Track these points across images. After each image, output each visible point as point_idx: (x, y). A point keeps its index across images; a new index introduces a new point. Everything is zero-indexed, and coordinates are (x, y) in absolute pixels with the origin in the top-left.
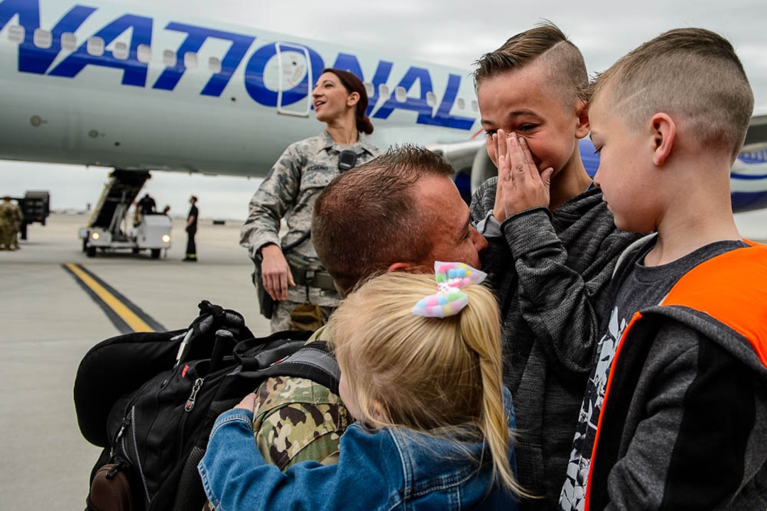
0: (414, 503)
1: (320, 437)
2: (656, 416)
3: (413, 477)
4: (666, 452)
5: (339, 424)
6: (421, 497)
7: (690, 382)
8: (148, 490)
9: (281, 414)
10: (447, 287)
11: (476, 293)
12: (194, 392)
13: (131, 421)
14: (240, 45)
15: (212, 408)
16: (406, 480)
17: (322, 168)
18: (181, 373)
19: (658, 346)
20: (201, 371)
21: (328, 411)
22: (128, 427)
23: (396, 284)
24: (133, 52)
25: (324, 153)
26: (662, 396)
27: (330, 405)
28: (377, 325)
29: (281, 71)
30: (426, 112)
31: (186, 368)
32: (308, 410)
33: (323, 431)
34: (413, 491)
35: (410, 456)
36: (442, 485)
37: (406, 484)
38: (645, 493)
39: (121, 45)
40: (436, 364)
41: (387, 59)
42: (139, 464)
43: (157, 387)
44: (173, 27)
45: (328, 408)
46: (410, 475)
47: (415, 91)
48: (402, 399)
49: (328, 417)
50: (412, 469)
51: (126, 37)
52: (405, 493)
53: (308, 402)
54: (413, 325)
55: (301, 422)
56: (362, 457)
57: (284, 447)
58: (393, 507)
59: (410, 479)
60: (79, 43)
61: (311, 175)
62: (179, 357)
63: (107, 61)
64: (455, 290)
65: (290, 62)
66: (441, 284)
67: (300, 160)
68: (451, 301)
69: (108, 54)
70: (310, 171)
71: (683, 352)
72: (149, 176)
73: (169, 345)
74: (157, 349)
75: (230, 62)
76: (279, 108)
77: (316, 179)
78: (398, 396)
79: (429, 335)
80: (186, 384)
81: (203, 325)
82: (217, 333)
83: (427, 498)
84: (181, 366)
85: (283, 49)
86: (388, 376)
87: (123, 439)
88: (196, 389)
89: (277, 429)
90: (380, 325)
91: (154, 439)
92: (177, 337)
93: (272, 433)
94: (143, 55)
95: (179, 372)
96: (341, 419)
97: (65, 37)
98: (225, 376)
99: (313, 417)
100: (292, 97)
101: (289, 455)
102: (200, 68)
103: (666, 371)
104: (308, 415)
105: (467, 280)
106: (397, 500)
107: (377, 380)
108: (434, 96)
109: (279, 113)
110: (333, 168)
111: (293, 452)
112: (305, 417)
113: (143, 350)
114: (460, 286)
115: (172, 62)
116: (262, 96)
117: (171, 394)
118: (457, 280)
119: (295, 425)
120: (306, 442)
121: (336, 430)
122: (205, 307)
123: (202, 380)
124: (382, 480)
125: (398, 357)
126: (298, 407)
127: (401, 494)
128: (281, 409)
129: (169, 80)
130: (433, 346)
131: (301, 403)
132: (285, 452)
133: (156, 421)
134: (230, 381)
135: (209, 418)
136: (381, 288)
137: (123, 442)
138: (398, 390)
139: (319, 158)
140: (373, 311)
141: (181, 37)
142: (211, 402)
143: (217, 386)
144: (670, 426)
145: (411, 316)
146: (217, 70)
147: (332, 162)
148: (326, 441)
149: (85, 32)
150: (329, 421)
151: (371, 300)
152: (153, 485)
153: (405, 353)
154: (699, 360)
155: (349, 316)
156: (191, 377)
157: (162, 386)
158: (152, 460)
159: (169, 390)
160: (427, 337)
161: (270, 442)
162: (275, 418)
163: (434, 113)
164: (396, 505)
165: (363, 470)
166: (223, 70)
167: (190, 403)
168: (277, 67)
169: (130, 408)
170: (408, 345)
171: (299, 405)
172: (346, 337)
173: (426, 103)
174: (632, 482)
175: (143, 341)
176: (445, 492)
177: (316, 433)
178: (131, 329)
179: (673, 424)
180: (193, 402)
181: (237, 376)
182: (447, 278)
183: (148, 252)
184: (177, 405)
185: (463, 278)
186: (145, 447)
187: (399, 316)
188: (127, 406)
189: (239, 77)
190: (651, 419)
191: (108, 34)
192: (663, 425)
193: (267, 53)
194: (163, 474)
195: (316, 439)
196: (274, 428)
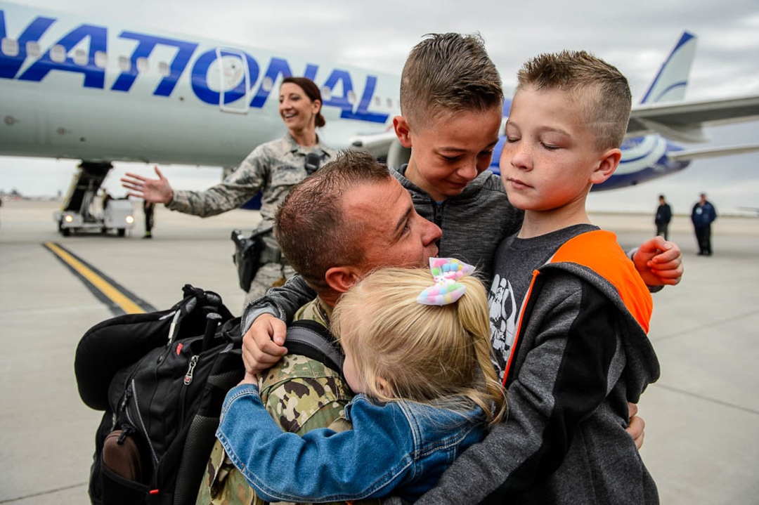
0: (422, 462)
1: (324, 406)
2: (543, 344)
3: (421, 441)
4: (553, 370)
5: (337, 394)
6: (427, 456)
7: (574, 318)
8: (155, 451)
9: (285, 388)
10: (444, 279)
11: (471, 284)
12: (191, 368)
13: (132, 392)
14: (185, 51)
15: (209, 381)
16: (416, 444)
17: (291, 168)
18: (176, 351)
19: (546, 293)
20: (195, 348)
21: (327, 384)
22: (130, 397)
23: (395, 278)
24: (92, 59)
25: (291, 155)
26: (551, 329)
27: (327, 378)
28: (383, 314)
29: (222, 74)
30: (348, 109)
31: (180, 347)
32: (310, 384)
33: (326, 402)
34: (421, 453)
35: (418, 424)
36: (444, 446)
37: (416, 448)
38: (540, 399)
39: (80, 53)
40: (438, 346)
41: (314, 62)
42: (144, 429)
43: (153, 362)
44: (126, 35)
45: (327, 381)
46: (419, 441)
47: (338, 90)
48: (407, 375)
49: (327, 389)
50: (420, 435)
51: (84, 45)
52: (416, 455)
53: (309, 376)
54: (416, 313)
55: (305, 395)
56: (372, 425)
57: (294, 417)
58: (406, 467)
59: (419, 444)
60: (43, 51)
61: (282, 174)
62: (171, 335)
63: (69, 67)
64: (452, 282)
65: (229, 65)
66: (438, 277)
67: (267, 160)
68: (450, 291)
69: (70, 60)
70: (281, 171)
71: (569, 296)
72: (111, 167)
73: (158, 325)
74: (149, 328)
75: (178, 66)
76: (222, 105)
77: (287, 177)
78: (403, 372)
79: (431, 320)
80: (182, 361)
81: (189, 306)
82: (208, 316)
83: (432, 457)
84: (174, 344)
85: (223, 54)
86: (396, 357)
87: (126, 408)
88: (192, 366)
89: (284, 401)
90: (387, 313)
91: (157, 408)
92: (165, 317)
93: (280, 405)
94: (100, 61)
95: (173, 350)
96: (338, 389)
97: (30, 46)
98: (218, 354)
99: (315, 390)
100: (232, 97)
101: (299, 424)
102: (152, 71)
103: (554, 311)
104: (311, 388)
105: (460, 273)
106: (409, 461)
107: (384, 360)
108: (354, 95)
109: (222, 111)
110: (300, 168)
111: (302, 421)
112: (308, 390)
113: (136, 330)
114: (454, 278)
115: (127, 67)
116: (207, 95)
117: (168, 370)
118: (452, 273)
119: (300, 397)
120: (312, 412)
121: (336, 400)
122: (189, 291)
123: (197, 357)
124: (392, 444)
125: (405, 340)
126: (300, 381)
127: (412, 456)
128: (284, 383)
129: (124, 83)
130: (435, 332)
131: (303, 378)
132: (294, 421)
133: (157, 392)
134: (223, 358)
135: (207, 390)
136: (383, 281)
137: (127, 411)
138: (404, 367)
139: (288, 159)
140: (379, 301)
141: (132, 45)
142: (208, 376)
143: (211, 362)
144: (556, 352)
145: (414, 305)
146: (167, 73)
147: (299, 163)
148: (329, 409)
149: (48, 41)
150: (329, 392)
151: (374, 292)
152: (159, 446)
153: (411, 336)
154: (582, 300)
155: (354, 306)
156: (186, 355)
157: (158, 362)
158: (156, 427)
159: (166, 366)
160: (429, 323)
161: (279, 412)
162: (280, 392)
163: (355, 110)
164: (408, 465)
165: (375, 437)
166: (172, 73)
167: (188, 378)
168: (218, 71)
169: (129, 382)
170: (413, 330)
171: (301, 379)
172: (353, 324)
173: (347, 100)
174: (527, 394)
175: (136, 322)
176: (446, 451)
177: (320, 403)
178: (123, 312)
179: (559, 349)
180: (191, 377)
181: (229, 353)
182: (443, 271)
183: (115, 232)
184: (176, 378)
185: (456, 271)
186: (149, 416)
187: (404, 305)
188: (127, 379)
189: (185, 80)
190: (540, 347)
191: (68, 42)
192: (549, 351)
193: (209, 58)
194: (168, 437)
195: (321, 408)
196: (281, 401)
